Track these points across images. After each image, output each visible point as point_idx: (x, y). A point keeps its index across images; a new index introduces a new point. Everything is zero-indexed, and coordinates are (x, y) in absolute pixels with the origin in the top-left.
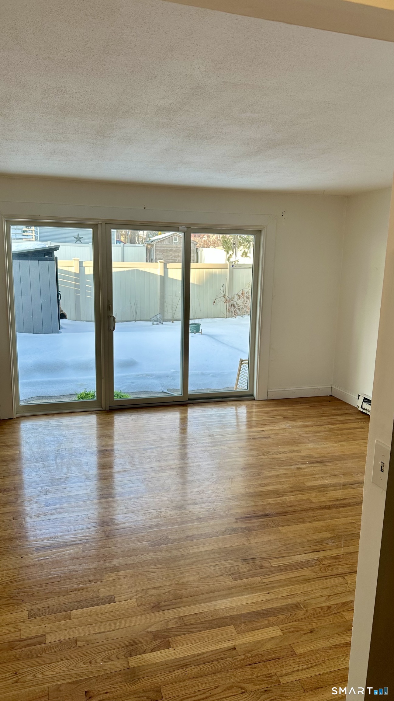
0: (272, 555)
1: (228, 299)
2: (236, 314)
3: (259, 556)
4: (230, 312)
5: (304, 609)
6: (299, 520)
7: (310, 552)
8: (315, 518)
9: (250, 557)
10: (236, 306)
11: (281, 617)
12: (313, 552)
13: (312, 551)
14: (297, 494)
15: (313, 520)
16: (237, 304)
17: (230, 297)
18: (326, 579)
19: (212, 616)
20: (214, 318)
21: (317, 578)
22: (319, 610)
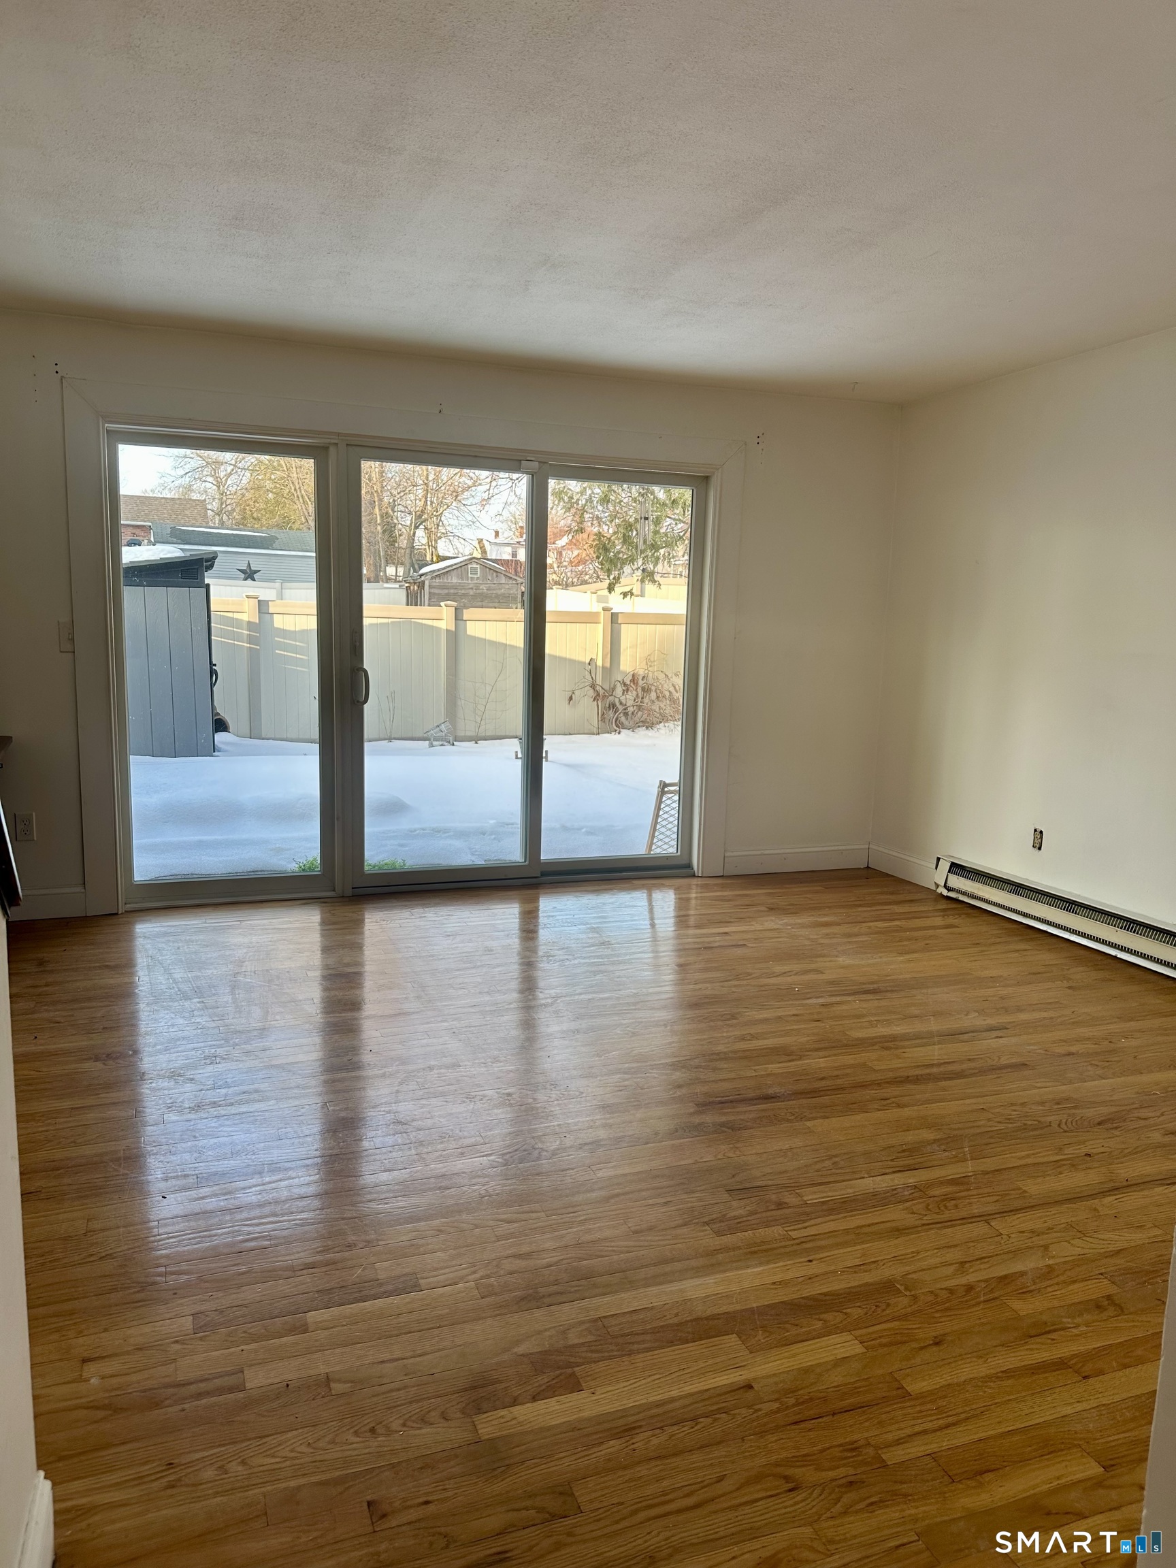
0: (801, 1180)
1: (601, 692)
2: (619, 726)
3: (770, 1183)
4: (607, 721)
5: (908, 1293)
6: (851, 1106)
7: (894, 1172)
8: (888, 1101)
9: (747, 1185)
10: (621, 708)
11: (855, 1312)
12: (900, 1171)
13: (898, 1169)
14: (835, 1055)
15: (885, 1106)
16: (621, 703)
17: (607, 687)
18: (948, 1227)
19: (677, 1315)
20: (570, 734)
21: (924, 1225)
22: (944, 1294)
